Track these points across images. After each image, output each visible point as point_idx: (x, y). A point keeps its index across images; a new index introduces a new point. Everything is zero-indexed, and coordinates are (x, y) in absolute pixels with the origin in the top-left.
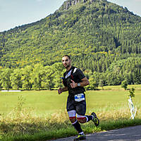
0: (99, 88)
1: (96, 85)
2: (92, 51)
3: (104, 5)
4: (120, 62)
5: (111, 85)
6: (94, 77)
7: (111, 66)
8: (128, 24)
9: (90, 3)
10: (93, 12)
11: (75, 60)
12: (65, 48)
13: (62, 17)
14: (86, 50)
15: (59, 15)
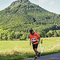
0: (27, 39)
3: (29, 4)
4: (36, 28)
6: (25, 35)
8: (39, 12)
9: (23, 3)
10: (24, 7)
11: (17, 27)
12: (12, 22)
13: (11, 9)
14: (21, 23)
15: (10, 8)
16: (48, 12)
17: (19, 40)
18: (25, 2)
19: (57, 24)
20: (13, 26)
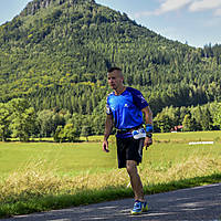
0: (81, 138)
1: (77, 134)
2: (72, 81)
3: (91, 9)
5: (100, 134)
6: (73, 122)
7: (101, 104)
8: (128, 39)
9: (69, 6)
10: (74, 20)
11: (45, 94)
12: (28, 75)
13: (25, 26)
14: (62, 80)
15: (20, 23)
16: (160, 37)
17: (52, 139)
20: (30, 90)
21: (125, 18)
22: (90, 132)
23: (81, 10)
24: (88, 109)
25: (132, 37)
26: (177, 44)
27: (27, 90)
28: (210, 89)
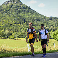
1: (15, 37)
2: (14, 23)
3: (21, 5)
4: (25, 29)
5: (21, 38)
7: (22, 30)
9: (15, 4)
10: (16, 7)
11: (7, 26)
12: (3, 21)
13: (3, 8)
14: (12, 23)
16: (38, 14)
18: (17, 2)
19: (46, 27)
20: (3, 25)
21: (30, 8)
22: (18, 37)
23: (18, 5)
24: (18, 31)
25: (31, 13)
26: (43, 16)
27: (2, 25)
28: (50, 28)
